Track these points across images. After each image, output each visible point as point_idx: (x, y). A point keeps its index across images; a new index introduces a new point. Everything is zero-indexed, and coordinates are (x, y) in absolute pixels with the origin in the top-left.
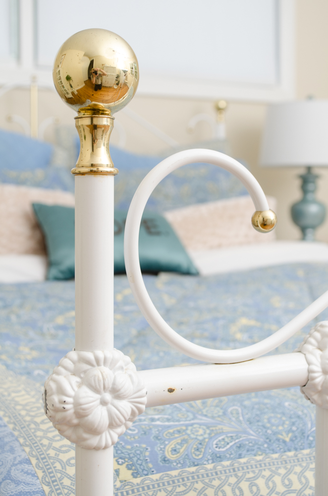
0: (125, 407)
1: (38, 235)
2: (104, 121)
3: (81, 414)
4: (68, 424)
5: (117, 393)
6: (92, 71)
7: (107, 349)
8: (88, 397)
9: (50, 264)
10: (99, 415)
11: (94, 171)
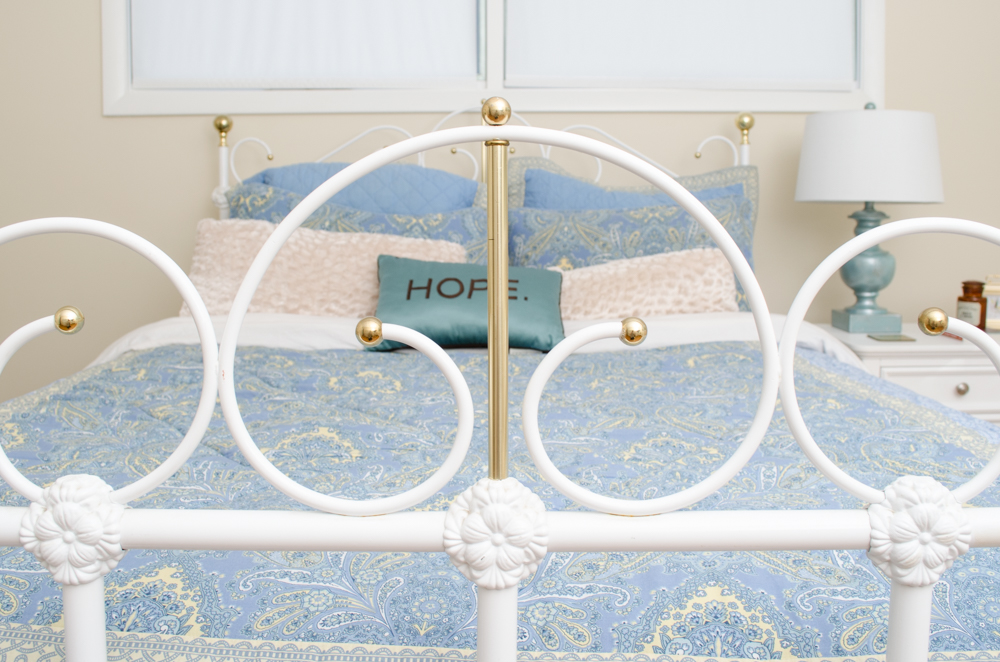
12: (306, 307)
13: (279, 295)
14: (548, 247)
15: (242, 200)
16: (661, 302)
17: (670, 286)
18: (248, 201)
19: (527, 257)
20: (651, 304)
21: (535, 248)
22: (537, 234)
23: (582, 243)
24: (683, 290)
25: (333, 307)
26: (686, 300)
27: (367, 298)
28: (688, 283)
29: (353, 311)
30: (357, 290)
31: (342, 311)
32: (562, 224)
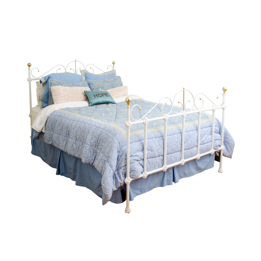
0: (131, 125)
1: (85, 97)
2: (129, 104)
3: (128, 126)
4: (127, 126)
5: (130, 124)
6: (129, 100)
7: (129, 121)
8: (129, 124)
9: (89, 103)
10: (129, 126)
11: (129, 108)
12: (74, 100)
13: (70, 99)
14: (97, 87)
15: (52, 82)
16: (121, 95)
17: (122, 92)
18: (53, 82)
19: (94, 88)
20: (119, 95)
21: (95, 87)
22: (94, 84)
23: (102, 86)
24: (123, 93)
25: (78, 100)
26: (124, 94)
27: (83, 98)
28: (124, 91)
29: (81, 100)
30: (81, 97)
31: (80, 100)
32: (98, 82)
